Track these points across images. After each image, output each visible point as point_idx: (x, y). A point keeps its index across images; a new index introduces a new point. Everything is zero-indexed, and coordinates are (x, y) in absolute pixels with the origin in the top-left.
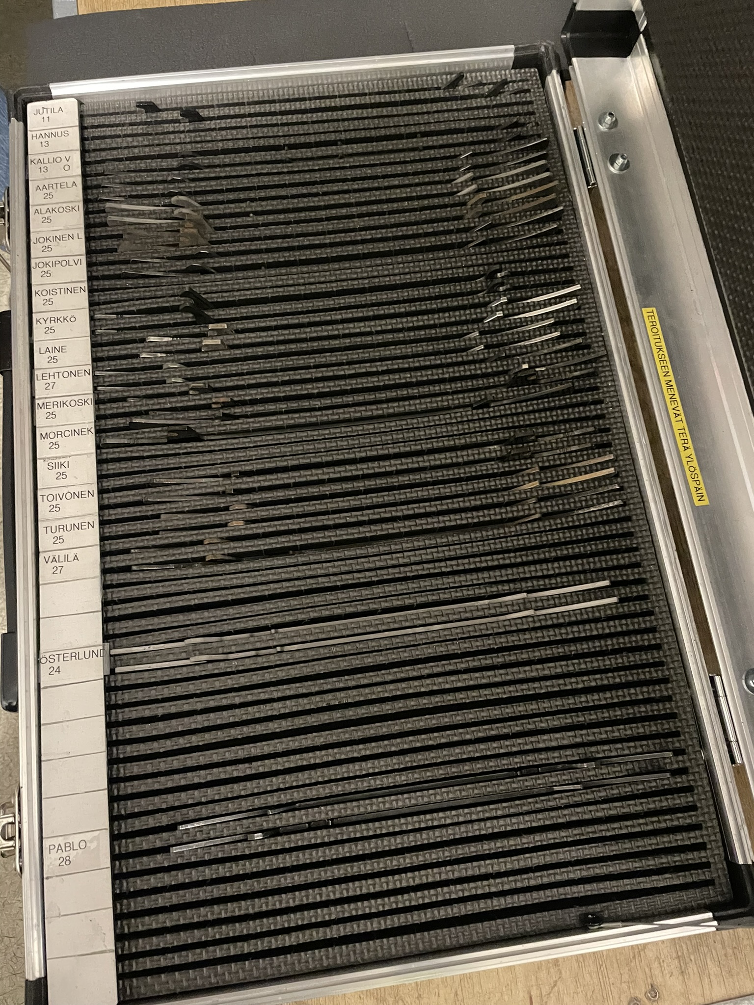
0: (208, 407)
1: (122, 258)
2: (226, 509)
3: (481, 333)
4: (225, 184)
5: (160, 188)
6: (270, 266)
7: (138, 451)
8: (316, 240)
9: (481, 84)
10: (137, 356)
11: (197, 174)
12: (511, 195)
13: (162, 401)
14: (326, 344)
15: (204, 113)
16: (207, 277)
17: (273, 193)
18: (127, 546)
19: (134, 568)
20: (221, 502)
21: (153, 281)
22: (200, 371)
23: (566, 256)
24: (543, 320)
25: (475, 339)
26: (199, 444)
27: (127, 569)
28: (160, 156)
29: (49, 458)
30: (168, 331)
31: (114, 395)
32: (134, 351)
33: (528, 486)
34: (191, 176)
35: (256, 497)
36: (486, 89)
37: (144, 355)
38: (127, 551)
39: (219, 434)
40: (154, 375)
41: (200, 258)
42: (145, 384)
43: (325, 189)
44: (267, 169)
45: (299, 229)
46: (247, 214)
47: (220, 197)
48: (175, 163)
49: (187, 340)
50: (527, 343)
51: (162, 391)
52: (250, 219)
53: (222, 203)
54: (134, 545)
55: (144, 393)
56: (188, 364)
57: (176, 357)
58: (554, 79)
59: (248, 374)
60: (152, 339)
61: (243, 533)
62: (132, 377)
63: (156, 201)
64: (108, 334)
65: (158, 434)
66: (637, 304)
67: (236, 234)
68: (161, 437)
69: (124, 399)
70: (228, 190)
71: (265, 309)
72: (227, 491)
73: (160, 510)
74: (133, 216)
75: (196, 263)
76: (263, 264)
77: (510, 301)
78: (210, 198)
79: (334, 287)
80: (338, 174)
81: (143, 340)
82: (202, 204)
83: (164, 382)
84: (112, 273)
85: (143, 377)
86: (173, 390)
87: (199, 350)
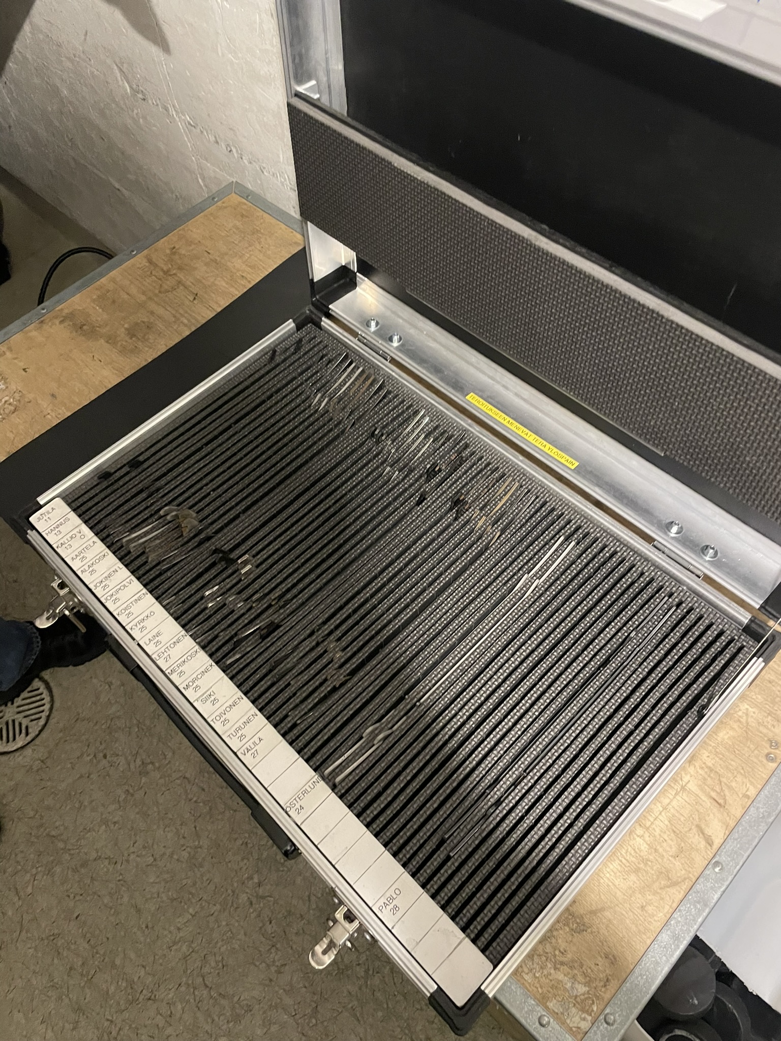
0: (270, 606)
1: (154, 563)
2: (325, 651)
3: (391, 467)
4: (183, 487)
5: (147, 513)
6: (244, 511)
7: (248, 658)
8: (261, 481)
9: (287, 349)
10: (206, 608)
11: (162, 492)
12: (349, 391)
13: (240, 621)
14: (310, 528)
15: (141, 458)
16: (213, 540)
17: (216, 473)
18: (284, 712)
19: (299, 722)
20: (320, 649)
21: (182, 563)
22: (250, 591)
23: (403, 401)
24: (417, 439)
25: (389, 472)
26: (281, 629)
27: (295, 725)
28: (132, 497)
29: (199, 697)
30: (213, 582)
31: (209, 638)
32: (203, 607)
33: (480, 523)
34: (160, 495)
35: (338, 633)
36: (292, 350)
37: (210, 605)
38: (286, 716)
39: (288, 616)
40: (225, 611)
41: (202, 532)
42: (222, 620)
43: (244, 453)
44: (202, 464)
45: (246, 481)
46: (209, 494)
47: (186, 495)
48: (144, 495)
49: (228, 581)
50: (420, 454)
51: (235, 617)
52: (213, 495)
53: (189, 497)
54: (288, 709)
55: (226, 625)
56: (239, 593)
57: (229, 593)
58: (326, 322)
59: (279, 573)
60: (207, 593)
61: (346, 657)
62: (212, 622)
63: (150, 521)
64: (179, 609)
65: (253, 640)
66: (461, 397)
67: (211, 508)
68: (256, 641)
69: (216, 637)
70: (188, 489)
71: (261, 533)
72: (320, 641)
73: (287, 680)
74: (142, 538)
75: (202, 536)
76: (240, 513)
77: (393, 441)
78: (181, 499)
79: (291, 497)
80: (245, 441)
81: (202, 598)
82: (178, 505)
83: (233, 611)
84: (154, 575)
85: (219, 616)
86: (242, 612)
87: (240, 580)
